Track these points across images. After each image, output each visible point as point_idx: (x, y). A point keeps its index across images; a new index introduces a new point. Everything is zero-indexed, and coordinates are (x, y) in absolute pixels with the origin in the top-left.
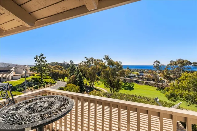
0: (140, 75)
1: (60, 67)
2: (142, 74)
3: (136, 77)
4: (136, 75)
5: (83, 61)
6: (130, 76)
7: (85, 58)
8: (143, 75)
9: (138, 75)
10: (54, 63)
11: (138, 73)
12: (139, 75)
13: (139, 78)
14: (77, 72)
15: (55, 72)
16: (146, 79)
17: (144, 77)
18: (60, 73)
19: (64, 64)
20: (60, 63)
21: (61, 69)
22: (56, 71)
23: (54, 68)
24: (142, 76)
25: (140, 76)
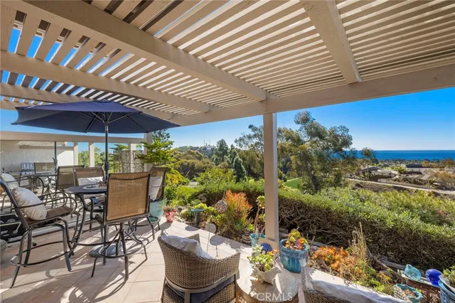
0: (411, 173)
1: (197, 153)
2: (416, 170)
3: (397, 177)
4: (396, 173)
5: (244, 136)
6: (376, 174)
7: (250, 127)
8: (420, 173)
9: (401, 172)
10: (186, 147)
11: (403, 166)
12: (405, 173)
13: (405, 180)
14: (231, 157)
15: (186, 164)
16: (431, 183)
17: (425, 178)
18: (196, 165)
19: (205, 149)
20: (198, 148)
21: (200, 158)
22: (189, 161)
23: (185, 155)
24: (416, 176)
25: (410, 176)
